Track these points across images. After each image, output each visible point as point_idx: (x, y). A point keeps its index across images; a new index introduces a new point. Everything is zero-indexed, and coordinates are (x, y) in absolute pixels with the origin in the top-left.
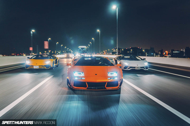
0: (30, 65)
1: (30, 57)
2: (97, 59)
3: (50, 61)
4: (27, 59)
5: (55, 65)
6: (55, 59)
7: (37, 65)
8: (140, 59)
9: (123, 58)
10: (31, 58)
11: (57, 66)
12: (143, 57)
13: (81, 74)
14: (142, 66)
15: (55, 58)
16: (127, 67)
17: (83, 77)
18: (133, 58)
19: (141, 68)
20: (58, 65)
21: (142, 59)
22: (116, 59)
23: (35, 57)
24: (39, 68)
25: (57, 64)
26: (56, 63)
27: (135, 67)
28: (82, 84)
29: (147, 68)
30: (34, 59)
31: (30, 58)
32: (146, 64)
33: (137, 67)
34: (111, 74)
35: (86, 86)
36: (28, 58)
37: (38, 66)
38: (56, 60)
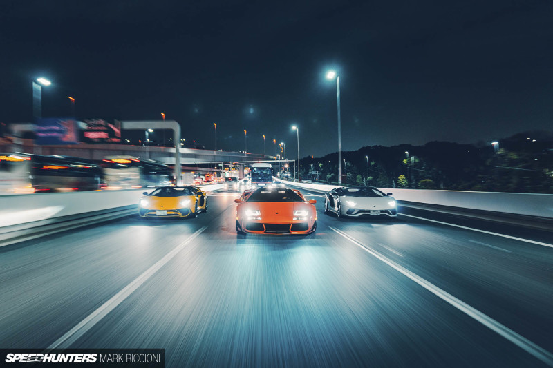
0: (150, 209)
1: (149, 191)
2: (280, 192)
3: (189, 201)
4: (143, 197)
5: (199, 208)
6: (200, 196)
7: (163, 208)
8: (381, 195)
9: (345, 193)
10: (151, 194)
11: (203, 211)
12: (386, 191)
13: (256, 213)
14: (384, 209)
15: (201, 193)
16: (354, 210)
17: (258, 217)
18: (366, 192)
19: (382, 211)
20: (206, 209)
21: (384, 195)
22: (331, 194)
23: (159, 191)
24: (168, 215)
25: (203, 207)
26: (201, 204)
27: (369, 211)
28: (257, 227)
29: (394, 212)
30: (156, 195)
31: (149, 193)
32: (392, 204)
33: (374, 211)
34: (299, 213)
35: (263, 230)
36: (145, 193)
37: (166, 212)
38: (203, 197)
